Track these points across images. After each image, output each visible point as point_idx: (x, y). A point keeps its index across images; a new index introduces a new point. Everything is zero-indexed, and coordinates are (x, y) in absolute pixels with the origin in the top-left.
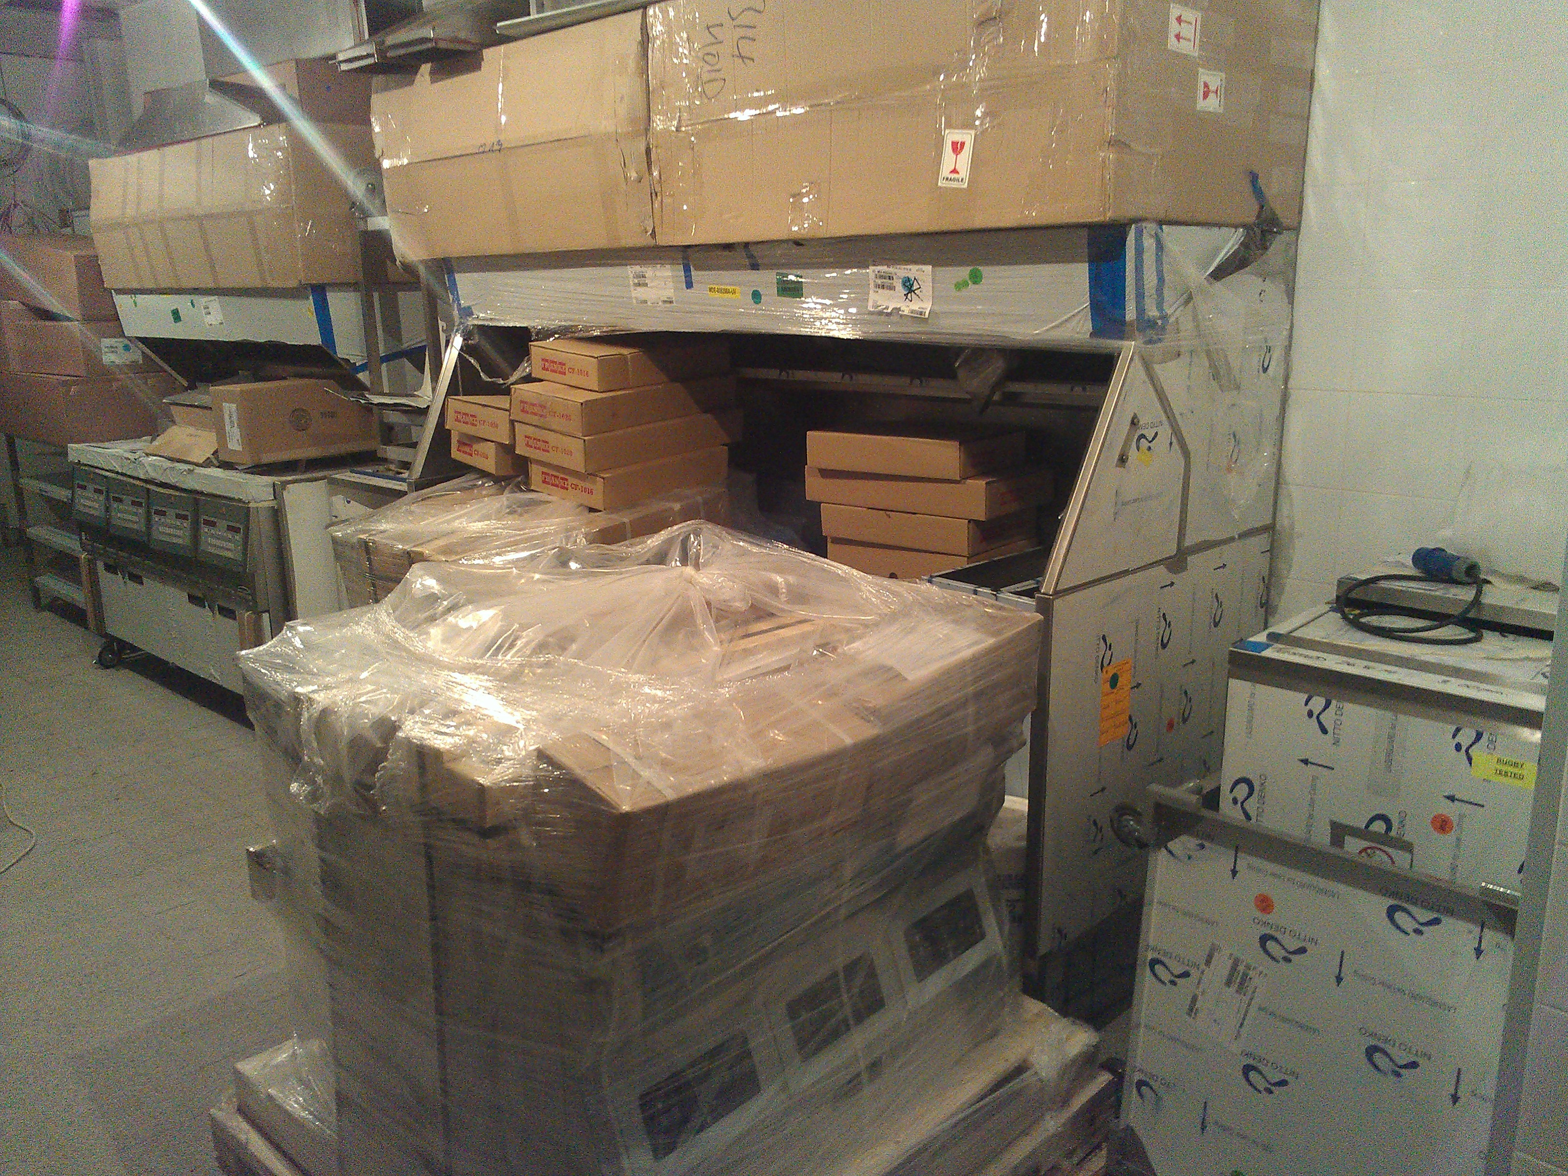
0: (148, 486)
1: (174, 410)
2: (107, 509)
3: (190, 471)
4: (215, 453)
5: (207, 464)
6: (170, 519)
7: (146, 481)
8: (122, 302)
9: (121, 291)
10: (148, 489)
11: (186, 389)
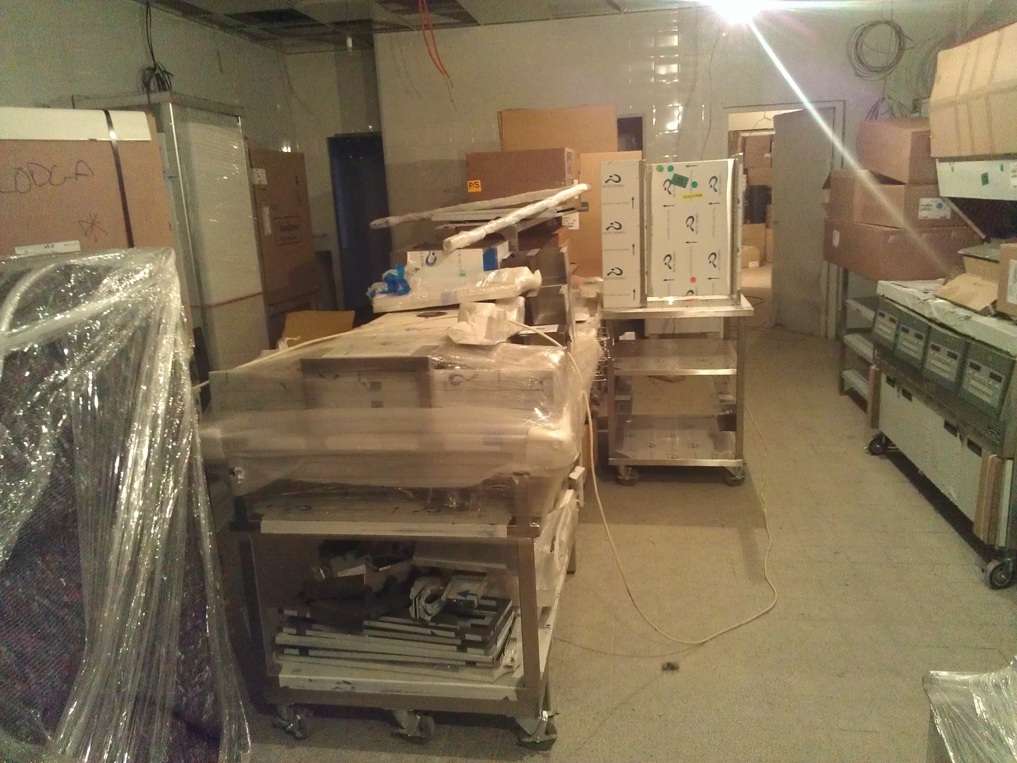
0: (930, 324)
1: (967, 260)
2: (897, 336)
3: (968, 318)
4: (994, 303)
5: (985, 312)
6: (943, 355)
7: (930, 320)
8: (943, 169)
9: (943, 160)
10: (930, 327)
11: (983, 241)
